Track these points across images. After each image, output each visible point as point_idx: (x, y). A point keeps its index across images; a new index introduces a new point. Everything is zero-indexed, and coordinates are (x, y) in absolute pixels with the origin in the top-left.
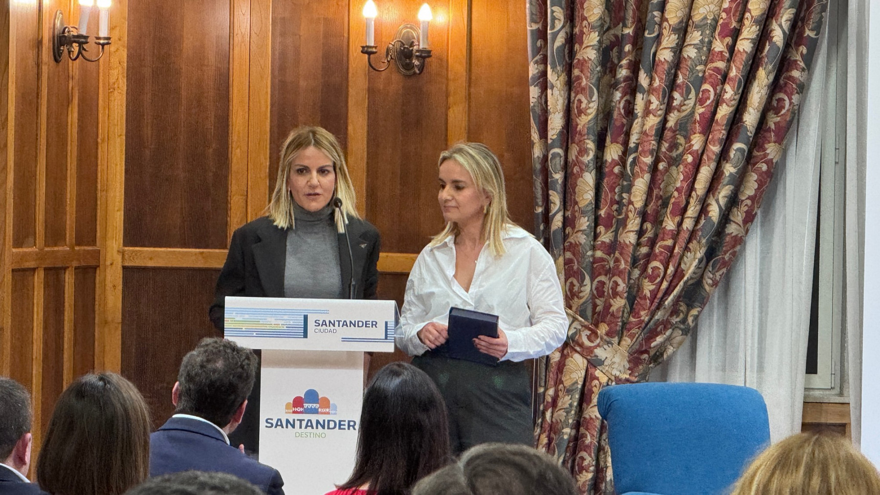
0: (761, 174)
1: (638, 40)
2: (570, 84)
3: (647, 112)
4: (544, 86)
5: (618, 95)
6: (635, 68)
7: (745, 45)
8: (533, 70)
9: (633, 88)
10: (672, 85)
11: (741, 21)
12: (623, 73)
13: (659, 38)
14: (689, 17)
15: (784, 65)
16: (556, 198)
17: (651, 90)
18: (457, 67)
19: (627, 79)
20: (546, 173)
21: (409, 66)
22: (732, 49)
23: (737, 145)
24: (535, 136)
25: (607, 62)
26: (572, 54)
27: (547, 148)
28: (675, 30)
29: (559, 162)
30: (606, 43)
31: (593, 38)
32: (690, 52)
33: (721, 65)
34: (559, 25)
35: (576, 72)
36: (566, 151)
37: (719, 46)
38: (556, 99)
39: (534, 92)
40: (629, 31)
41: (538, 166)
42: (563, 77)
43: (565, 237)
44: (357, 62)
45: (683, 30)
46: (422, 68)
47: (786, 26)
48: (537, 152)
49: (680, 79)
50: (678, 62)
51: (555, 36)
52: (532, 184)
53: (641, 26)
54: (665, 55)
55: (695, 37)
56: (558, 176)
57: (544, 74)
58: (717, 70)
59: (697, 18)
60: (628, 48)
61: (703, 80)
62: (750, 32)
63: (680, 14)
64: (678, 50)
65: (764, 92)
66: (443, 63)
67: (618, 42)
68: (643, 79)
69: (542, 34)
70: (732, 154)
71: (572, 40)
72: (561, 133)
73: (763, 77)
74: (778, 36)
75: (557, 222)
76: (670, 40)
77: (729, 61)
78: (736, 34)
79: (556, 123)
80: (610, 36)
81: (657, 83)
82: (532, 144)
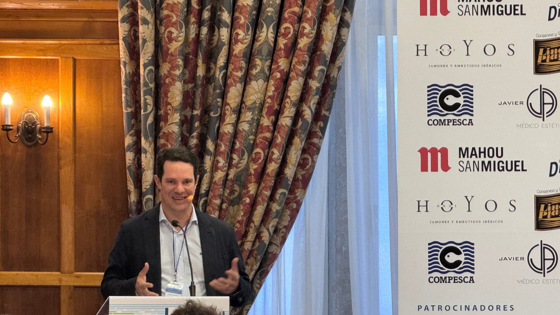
1: (204, 119)
2: (156, 150)
3: (215, 168)
4: (138, 150)
6: (203, 138)
7: (286, 121)
8: (128, 141)
9: (202, 152)
10: (232, 149)
11: (282, 104)
12: (194, 142)
13: (222, 116)
14: (242, 102)
15: (310, 135)
17: (217, 153)
18: (66, 139)
19: (197, 146)
21: (31, 139)
22: (275, 123)
23: (281, 191)
24: (131, 186)
26: (158, 129)
27: (141, 195)
28: (234, 111)
29: (150, 202)
31: (176, 117)
32: (244, 127)
33: (268, 135)
34: (149, 109)
35: (161, 141)
36: (155, 196)
37: (266, 122)
38: (148, 161)
39: (130, 156)
40: (197, 112)
41: (133, 208)
42: (153, 145)
47: (313, 107)
48: (133, 198)
49: (238, 145)
50: (236, 133)
51: (147, 116)
53: (207, 110)
54: (228, 129)
55: (248, 116)
57: (139, 142)
58: (265, 138)
59: (248, 103)
60: (197, 124)
61: (255, 145)
62: (289, 112)
63: (236, 100)
64: (236, 125)
65: (299, 153)
66: (56, 137)
68: (210, 146)
69: (134, 116)
70: (277, 196)
71: (158, 120)
73: (298, 143)
74: (308, 115)
76: (230, 118)
77: (274, 131)
78: (278, 114)
79: (148, 177)
81: (222, 148)
82: (128, 193)
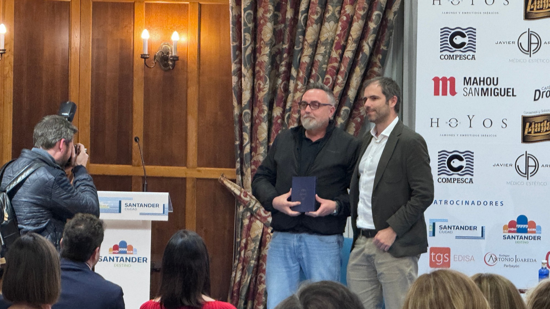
0: (357, 123)
1: (291, 51)
2: (254, 75)
3: (296, 90)
4: (240, 76)
5: (280, 81)
6: (289, 66)
7: (349, 54)
8: (234, 67)
9: (288, 77)
10: (309, 75)
11: (346, 41)
12: (283, 69)
13: (302, 50)
14: (319, 39)
15: (369, 65)
16: (246, 136)
17: (298, 78)
18: (193, 66)
19: (285, 72)
20: (241, 123)
21: (166, 65)
22: (342, 56)
23: (345, 108)
24: (235, 103)
25: (274, 64)
26: (255, 58)
27: (242, 110)
28: (311, 46)
29: (248, 117)
30: (273, 53)
31: (266, 50)
32: (319, 58)
33: (336, 65)
34: (248, 43)
35: (257, 68)
36: (252, 111)
37: (335, 55)
38: (246, 83)
39: (235, 79)
40: (286, 46)
41: (237, 119)
42: (250, 71)
43: (252, 157)
44: (138, 62)
45: (315, 46)
46: (173, 66)
47: (371, 44)
48: (236, 111)
49: (314, 72)
50: (312, 63)
51: (246, 49)
52: (233, 129)
53: (292, 44)
54: (306, 59)
55: (322, 50)
56: (248, 125)
57: (240, 69)
58: (333, 67)
59: (323, 39)
60: (285, 55)
61: (326, 73)
62: (351, 47)
63: (313, 37)
64: (313, 56)
65: (359, 79)
66: (185, 64)
67: (280, 52)
68: (294, 72)
69: (239, 48)
70: (342, 113)
71: (255, 51)
72: (249, 101)
73: (359, 71)
74: (366, 49)
75: (247, 149)
76: (308, 51)
77: (341, 62)
78: (344, 48)
79: (246, 96)
80: (275, 49)
81: (301, 74)
82: (233, 107)
